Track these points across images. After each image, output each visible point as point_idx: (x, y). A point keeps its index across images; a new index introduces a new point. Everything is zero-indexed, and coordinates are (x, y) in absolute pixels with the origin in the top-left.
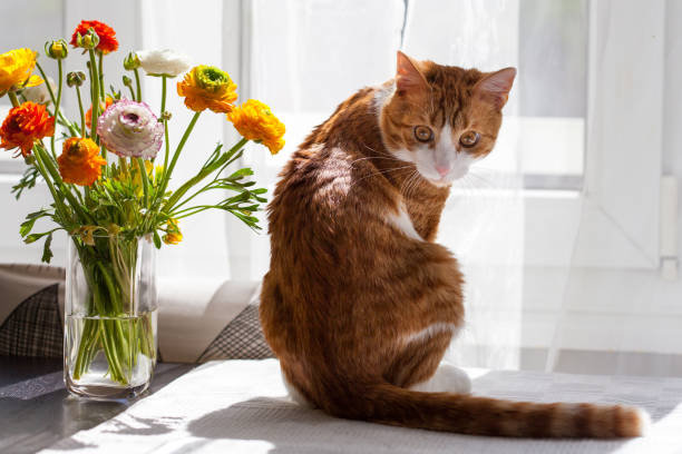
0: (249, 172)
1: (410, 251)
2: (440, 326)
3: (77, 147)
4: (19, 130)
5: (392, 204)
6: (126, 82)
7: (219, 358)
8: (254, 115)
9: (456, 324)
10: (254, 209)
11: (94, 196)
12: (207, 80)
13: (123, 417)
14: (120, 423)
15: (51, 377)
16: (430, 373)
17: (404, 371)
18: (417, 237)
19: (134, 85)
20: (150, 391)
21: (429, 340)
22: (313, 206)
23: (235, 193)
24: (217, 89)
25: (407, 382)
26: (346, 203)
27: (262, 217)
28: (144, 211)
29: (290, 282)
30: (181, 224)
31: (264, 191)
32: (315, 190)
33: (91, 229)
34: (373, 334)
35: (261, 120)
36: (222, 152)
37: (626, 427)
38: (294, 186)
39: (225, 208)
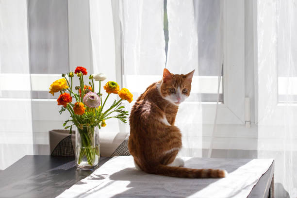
0: (123, 107)
1: (166, 129)
2: (175, 149)
3: (78, 105)
4: (63, 101)
5: (162, 116)
6: (90, 83)
7: (117, 155)
8: (124, 92)
9: (180, 148)
10: (125, 117)
11: (83, 117)
12: (111, 86)
13: (92, 175)
14: (92, 177)
15: (72, 162)
16: (172, 161)
17: (165, 161)
18: (169, 125)
19: (92, 84)
20: (99, 167)
21: (172, 152)
22: (141, 118)
23: (120, 114)
24: (114, 88)
25: (166, 164)
26: (149, 116)
27: (128, 120)
28: (96, 120)
29: (135, 138)
30: (106, 121)
31: (128, 112)
32: (141, 113)
33: (82, 125)
34: (156, 151)
35: (126, 94)
36: (116, 102)
37: (220, 175)
38: (136, 113)
39: (117, 117)
